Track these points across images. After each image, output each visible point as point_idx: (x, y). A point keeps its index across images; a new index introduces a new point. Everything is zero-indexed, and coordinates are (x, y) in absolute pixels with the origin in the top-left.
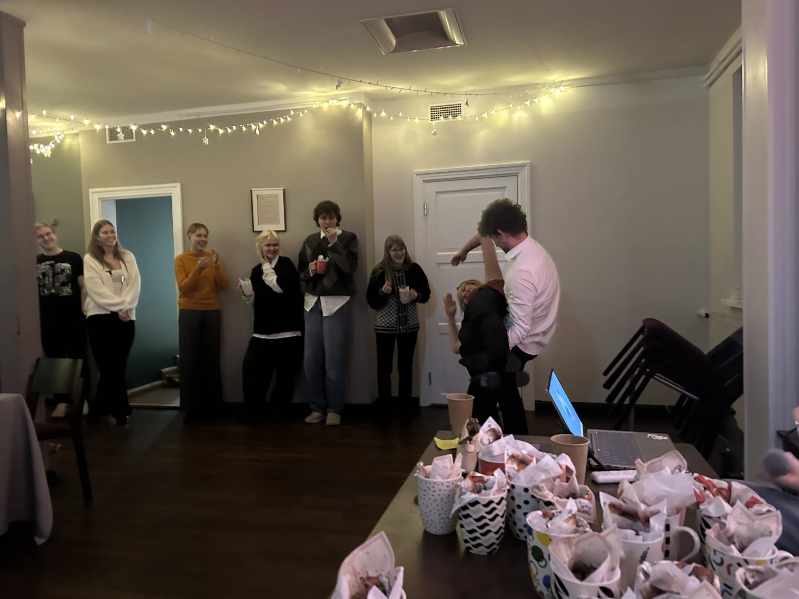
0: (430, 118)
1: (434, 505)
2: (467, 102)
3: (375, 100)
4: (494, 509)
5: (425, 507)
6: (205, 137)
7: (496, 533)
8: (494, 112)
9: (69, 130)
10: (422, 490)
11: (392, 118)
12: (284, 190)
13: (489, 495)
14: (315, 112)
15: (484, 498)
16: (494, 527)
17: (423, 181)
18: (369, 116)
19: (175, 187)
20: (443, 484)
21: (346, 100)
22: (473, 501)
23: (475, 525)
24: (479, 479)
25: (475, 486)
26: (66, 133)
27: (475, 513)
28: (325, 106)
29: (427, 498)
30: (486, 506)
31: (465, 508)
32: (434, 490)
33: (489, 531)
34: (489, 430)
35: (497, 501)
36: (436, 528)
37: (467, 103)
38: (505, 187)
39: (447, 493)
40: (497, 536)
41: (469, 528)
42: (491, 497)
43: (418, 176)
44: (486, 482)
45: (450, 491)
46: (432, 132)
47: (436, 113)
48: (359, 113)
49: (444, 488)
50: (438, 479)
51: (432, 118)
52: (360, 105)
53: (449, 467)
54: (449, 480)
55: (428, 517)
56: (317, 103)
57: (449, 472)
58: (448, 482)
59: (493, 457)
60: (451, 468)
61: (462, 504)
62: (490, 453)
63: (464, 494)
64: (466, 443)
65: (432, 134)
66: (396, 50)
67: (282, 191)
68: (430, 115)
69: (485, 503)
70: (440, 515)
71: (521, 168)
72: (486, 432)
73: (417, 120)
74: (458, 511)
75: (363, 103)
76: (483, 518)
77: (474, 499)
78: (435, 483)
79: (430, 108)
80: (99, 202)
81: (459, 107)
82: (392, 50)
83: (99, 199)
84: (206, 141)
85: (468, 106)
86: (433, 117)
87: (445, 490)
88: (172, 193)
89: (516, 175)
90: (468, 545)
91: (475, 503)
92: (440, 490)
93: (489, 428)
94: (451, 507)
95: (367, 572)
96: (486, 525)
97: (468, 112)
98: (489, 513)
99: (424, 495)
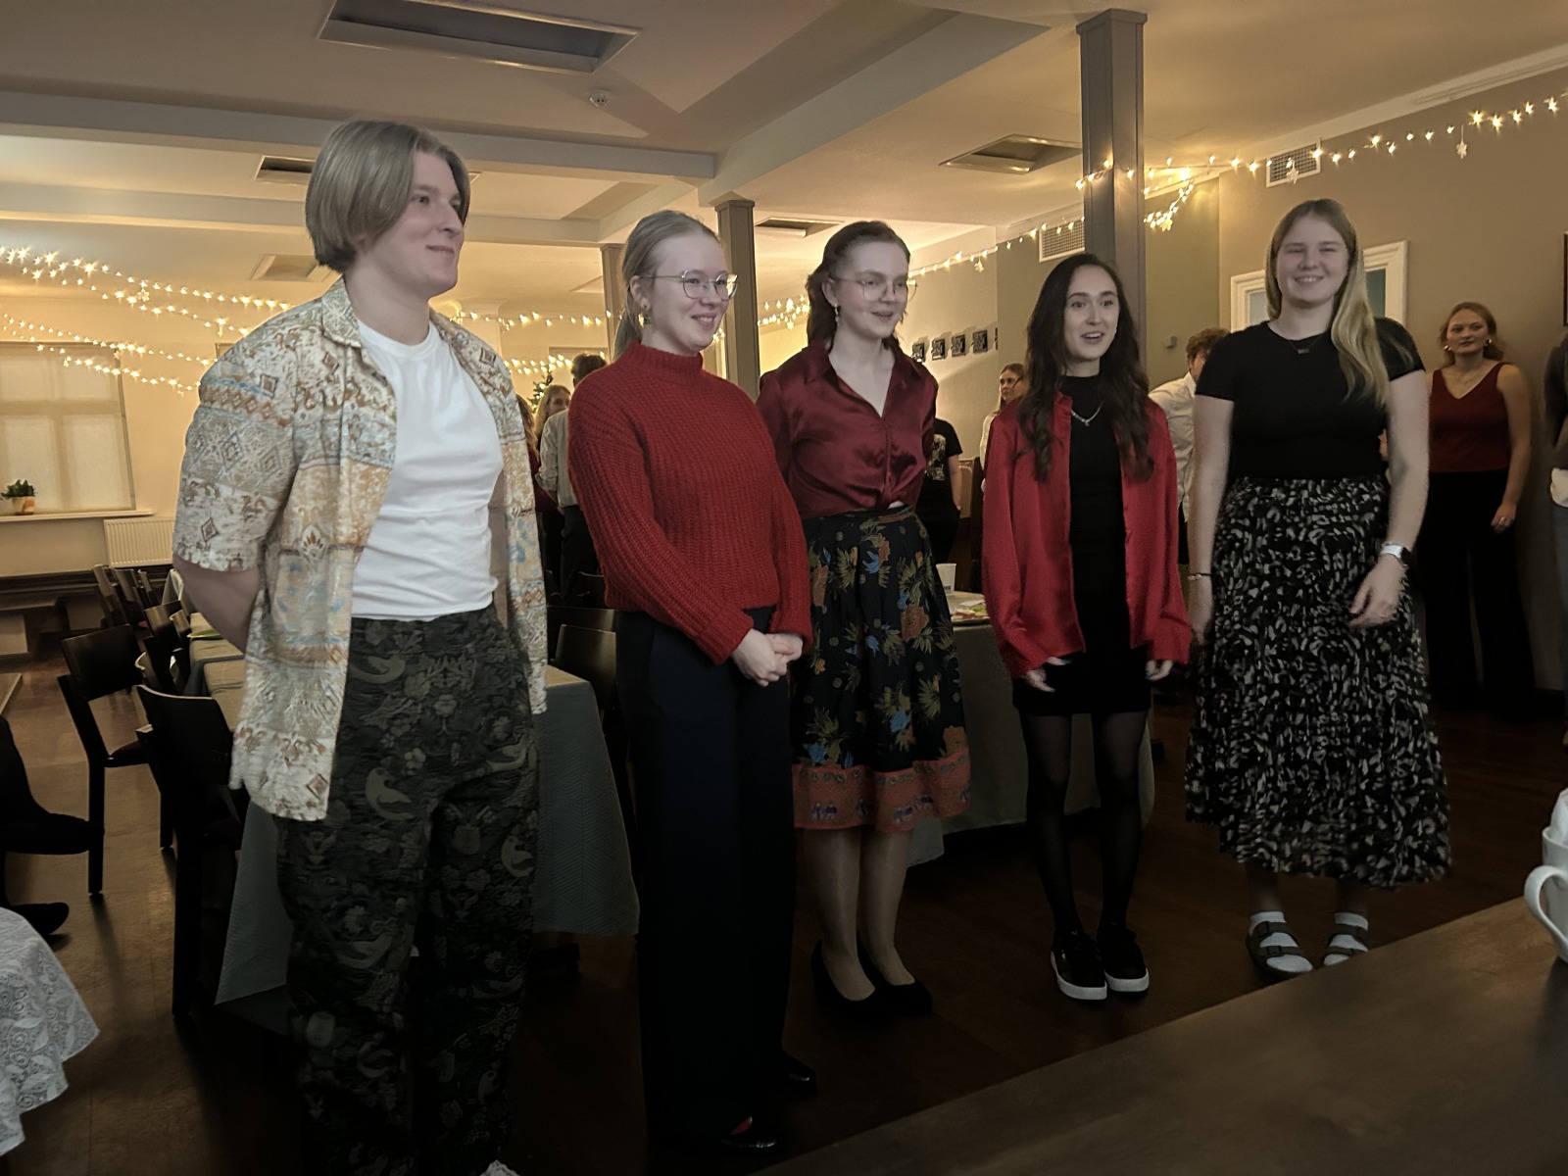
6: (1462, 143)
9: (1202, 175)
19: (1395, 250)
26: (1197, 181)
80: (1246, 300)
83: (1247, 292)
84: (1462, 149)
88: (1386, 264)
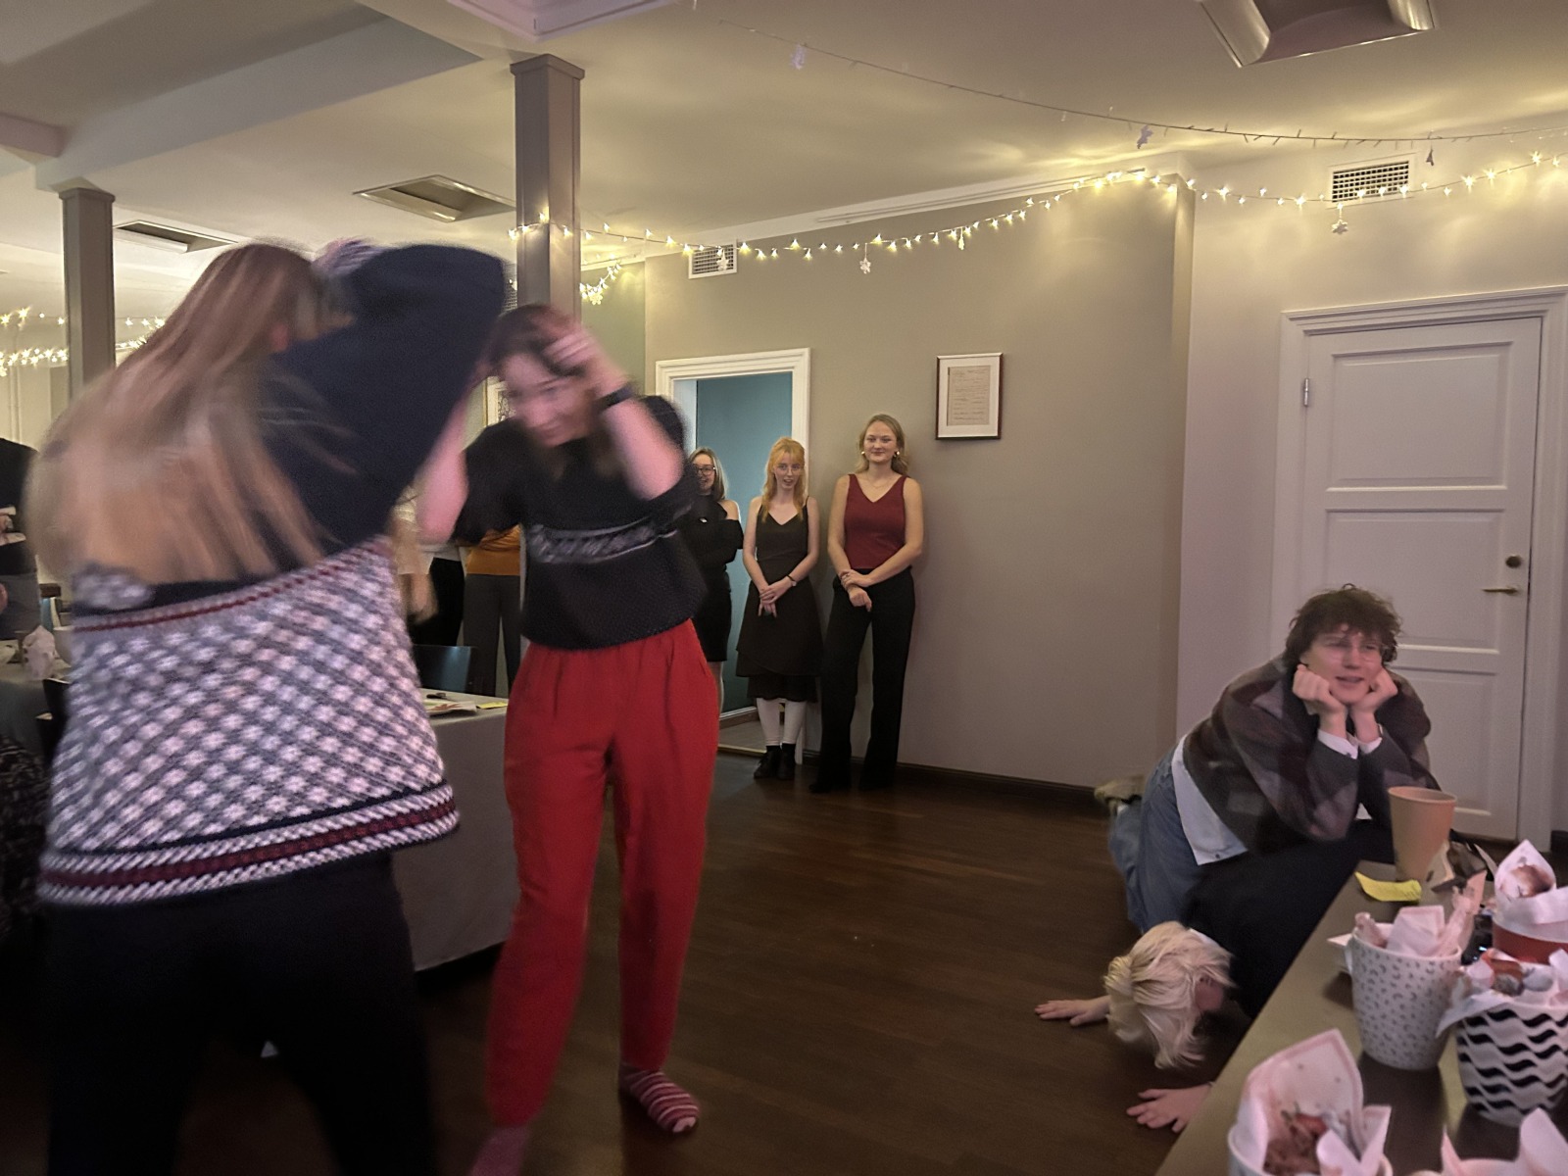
0: (1330, 195)
1: (1395, 1004)
2: (1430, 155)
3: (1208, 166)
4: (1550, 1033)
5: (1373, 1006)
6: (866, 260)
7: (1550, 1085)
8: (1491, 175)
9: (629, 257)
10: (1365, 970)
11: (1242, 201)
12: (1001, 357)
13: (1540, 1001)
14: (1074, 199)
15: (1526, 1006)
16: (1546, 1072)
17: (1306, 332)
18: (1189, 199)
19: (801, 355)
20: (1418, 965)
21: (1143, 170)
22: (1500, 1009)
23: (1500, 1061)
24: (1510, 966)
25: (1498, 980)
26: (624, 262)
27: (1504, 1034)
28: (1098, 186)
29: (1377, 988)
30: (1532, 1023)
31: (1477, 1021)
32: (1395, 973)
33: (1533, 1079)
34: (1520, 869)
35: (1559, 1018)
36: (1394, 1053)
37: (1430, 159)
38: (1508, 344)
39: (1425, 986)
40: (1551, 1092)
41: (1486, 1065)
42: (1546, 1007)
43: (1294, 323)
44: (1527, 975)
45: (1433, 981)
46: (1335, 227)
47: (1344, 185)
48: (1171, 194)
49: (1419, 973)
50: (1408, 953)
51: (1335, 197)
52: (1173, 179)
53: (1435, 931)
54: (1435, 958)
55: (1376, 1027)
56: (1081, 180)
57: (1435, 942)
58: (1432, 963)
59: (1535, 926)
60: (1440, 935)
61: (1470, 1013)
62: (1527, 918)
63: (1479, 991)
64: (1453, 892)
65: (1335, 231)
66: (1270, 54)
67: (998, 359)
68: (1331, 190)
69: (1529, 1017)
70: (1405, 1027)
71: (1552, 299)
72: (1514, 873)
73: (1300, 201)
74: (1460, 1025)
75: (1180, 174)
76: (1520, 1048)
77: (1501, 1005)
78: (1400, 960)
79: (1332, 176)
80: (670, 386)
81: (1402, 168)
82: (1259, 57)
83: (671, 378)
84: (866, 266)
85: (1432, 164)
86: (1338, 194)
87: (1422, 979)
88: (793, 368)
89: (1539, 316)
90: (1477, 1099)
91: (1506, 1014)
92: (1411, 976)
93: (1521, 865)
94: (1441, 1014)
95: (1296, 1104)
96: (1528, 1063)
97: (1423, 179)
98: (1537, 1040)
99: (1371, 981)
